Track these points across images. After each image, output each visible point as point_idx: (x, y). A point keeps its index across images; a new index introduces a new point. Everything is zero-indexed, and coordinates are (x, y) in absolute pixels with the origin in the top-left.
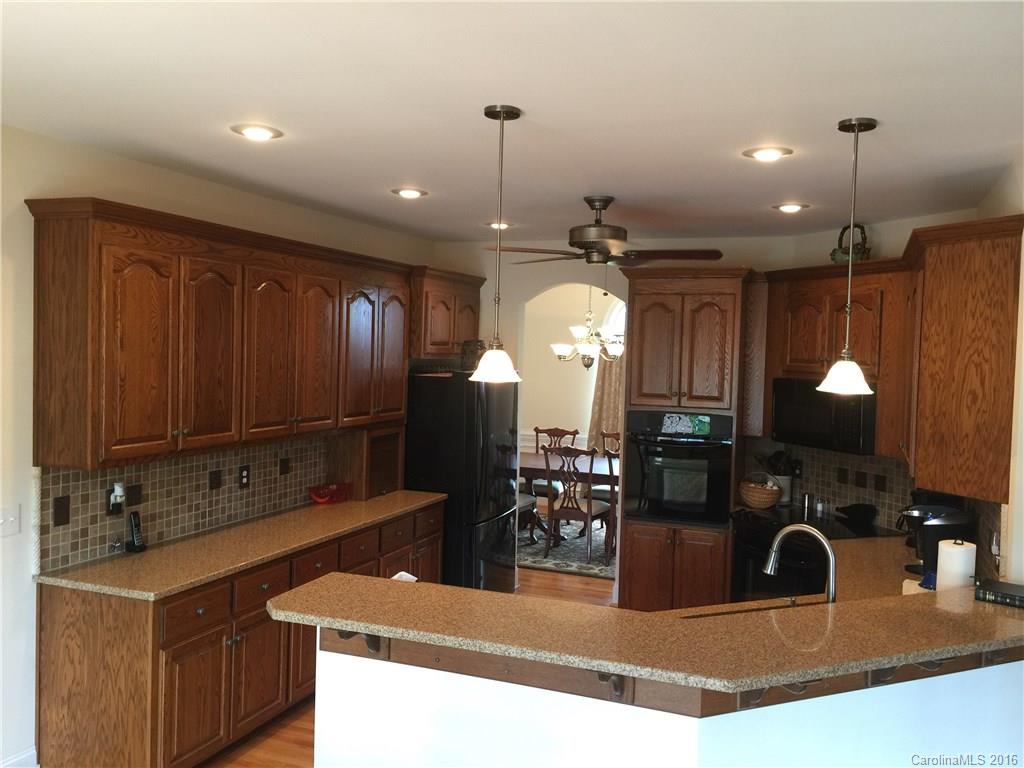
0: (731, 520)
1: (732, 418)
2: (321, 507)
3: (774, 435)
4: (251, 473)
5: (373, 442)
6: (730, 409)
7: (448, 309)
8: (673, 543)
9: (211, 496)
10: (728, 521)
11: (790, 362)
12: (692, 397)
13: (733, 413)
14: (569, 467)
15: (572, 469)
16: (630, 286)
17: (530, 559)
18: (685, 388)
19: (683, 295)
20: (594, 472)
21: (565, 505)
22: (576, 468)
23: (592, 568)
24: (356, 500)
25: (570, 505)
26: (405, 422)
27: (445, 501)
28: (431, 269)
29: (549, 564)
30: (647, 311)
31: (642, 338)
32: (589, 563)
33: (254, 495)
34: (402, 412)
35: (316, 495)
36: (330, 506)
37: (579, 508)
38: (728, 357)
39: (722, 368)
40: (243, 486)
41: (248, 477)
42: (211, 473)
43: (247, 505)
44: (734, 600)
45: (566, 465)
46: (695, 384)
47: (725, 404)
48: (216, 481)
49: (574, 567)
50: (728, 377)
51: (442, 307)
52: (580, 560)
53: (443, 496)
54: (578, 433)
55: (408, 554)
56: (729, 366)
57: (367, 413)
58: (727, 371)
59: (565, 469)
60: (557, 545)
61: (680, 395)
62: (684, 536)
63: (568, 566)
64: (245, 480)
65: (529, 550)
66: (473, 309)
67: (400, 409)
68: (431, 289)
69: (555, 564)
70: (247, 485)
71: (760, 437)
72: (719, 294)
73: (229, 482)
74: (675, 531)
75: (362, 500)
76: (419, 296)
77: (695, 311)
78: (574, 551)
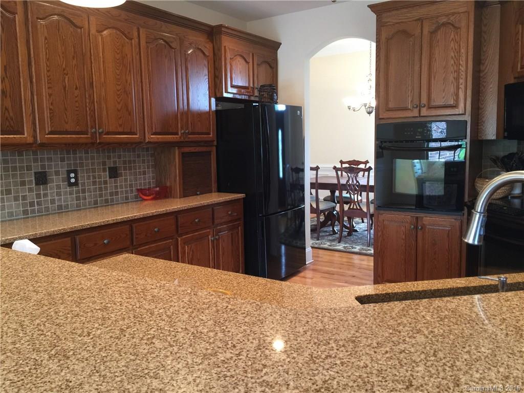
0: (466, 208)
1: (466, 122)
2: (146, 203)
3: (506, 134)
4: (79, 175)
5: (184, 156)
6: (464, 114)
7: (247, 62)
8: (416, 228)
9: (39, 190)
10: (463, 210)
11: (521, 68)
12: (430, 108)
13: (467, 118)
14: (353, 181)
15: (355, 182)
16: (377, 20)
17: (328, 244)
18: (424, 100)
19: (421, 20)
20: (370, 184)
21: (351, 207)
22: (357, 182)
23: (369, 250)
24: (174, 198)
25: (355, 207)
26: (215, 143)
27: (244, 198)
28: (226, 28)
29: (340, 247)
30: (391, 39)
31: (387, 62)
32: (368, 247)
33: (84, 191)
34: (211, 136)
35: (143, 195)
36: (154, 202)
37: (361, 209)
38: (463, 69)
39: (457, 79)
40: (71, 185)
41: (76, 177)
42: (35, 173)
43: (78, 198)
44: (469, 274)
45: (351, 179)
46: (433, 96)
47: (460, 110)
48: (42, 179)
49: (357, 249)
50: (462, 87)
51: (239, 59)
52: (363, 244)
53: (242, 196)
54: (368, 162)
55: (208, 236)
56: (463, 77)
57: (177, 134)
58: (461, 81)
59: (350, 182)
60: (350, 234)
61: (420, 107)
62: (424, 223)
63: (353, 248)
64: (73, 180)
65: (330, 238)
66: (272, 65)
67: (210, 135)
68: (228, 44)
69: (345, 247)
70: (76, 184)
71: (494, 140)
72: (453, 14)
73: (56, 181)
74: (417, 218)
75: (177, 198)
76: (220, 50)
77: (433, 33)
78: (361, 238)
